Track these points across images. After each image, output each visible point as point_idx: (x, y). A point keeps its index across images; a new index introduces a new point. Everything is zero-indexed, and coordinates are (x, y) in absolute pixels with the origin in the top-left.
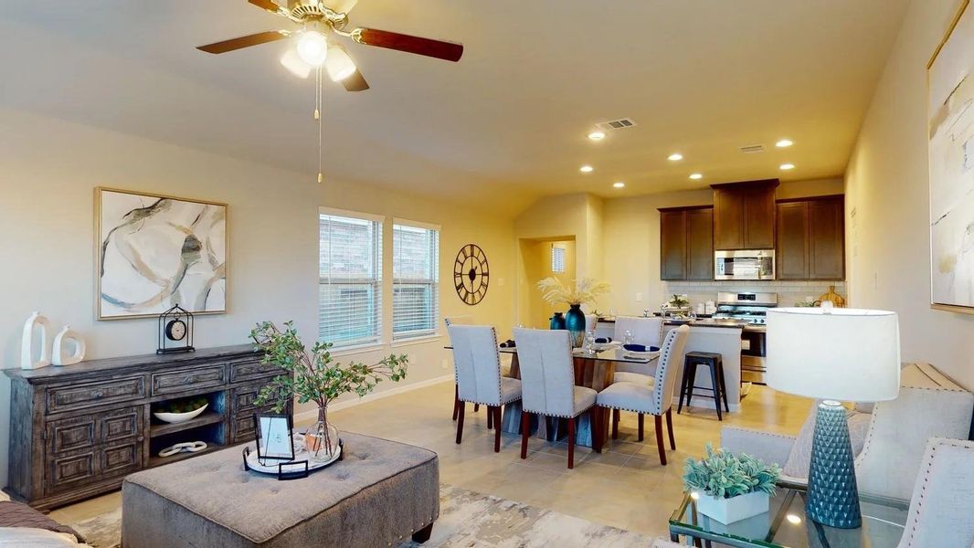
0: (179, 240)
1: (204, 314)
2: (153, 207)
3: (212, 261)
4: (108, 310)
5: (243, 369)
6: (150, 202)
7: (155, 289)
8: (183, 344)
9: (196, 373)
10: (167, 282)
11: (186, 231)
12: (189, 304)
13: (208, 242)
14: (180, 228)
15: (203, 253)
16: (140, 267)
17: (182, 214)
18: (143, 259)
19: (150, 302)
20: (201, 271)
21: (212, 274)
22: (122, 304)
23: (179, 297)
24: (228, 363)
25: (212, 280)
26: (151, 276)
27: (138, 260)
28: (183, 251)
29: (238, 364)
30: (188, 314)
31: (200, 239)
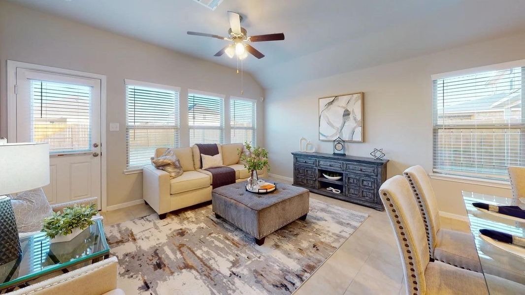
0: (342, 112)
1: (351, 142)
2: (333, 101)
3: (355, 119)
4: (322, 138)
5: (351, 167)
6: (332, 99)
7: (334, 131)
8: (342, 152)
9: (332, 163)
10: (338, 128)
11: (344, 108)
12: (346, 137)
13: (353, 111)
14: (342, 107)
15: (351, 116)
16: (330, 124)
17: (343, 101)
18: (330, 121)
19: (332, 136)
20: (351, 123)
21: (355, 125)
22: (325, 136)
23: (342, 134)
24: (344, 162)
25: (355, 127)
26: (332, 126)
27: (329, 120)
28: (344, 116)
29: (349, 164)
30: (344, 141)
31: (349, 110)
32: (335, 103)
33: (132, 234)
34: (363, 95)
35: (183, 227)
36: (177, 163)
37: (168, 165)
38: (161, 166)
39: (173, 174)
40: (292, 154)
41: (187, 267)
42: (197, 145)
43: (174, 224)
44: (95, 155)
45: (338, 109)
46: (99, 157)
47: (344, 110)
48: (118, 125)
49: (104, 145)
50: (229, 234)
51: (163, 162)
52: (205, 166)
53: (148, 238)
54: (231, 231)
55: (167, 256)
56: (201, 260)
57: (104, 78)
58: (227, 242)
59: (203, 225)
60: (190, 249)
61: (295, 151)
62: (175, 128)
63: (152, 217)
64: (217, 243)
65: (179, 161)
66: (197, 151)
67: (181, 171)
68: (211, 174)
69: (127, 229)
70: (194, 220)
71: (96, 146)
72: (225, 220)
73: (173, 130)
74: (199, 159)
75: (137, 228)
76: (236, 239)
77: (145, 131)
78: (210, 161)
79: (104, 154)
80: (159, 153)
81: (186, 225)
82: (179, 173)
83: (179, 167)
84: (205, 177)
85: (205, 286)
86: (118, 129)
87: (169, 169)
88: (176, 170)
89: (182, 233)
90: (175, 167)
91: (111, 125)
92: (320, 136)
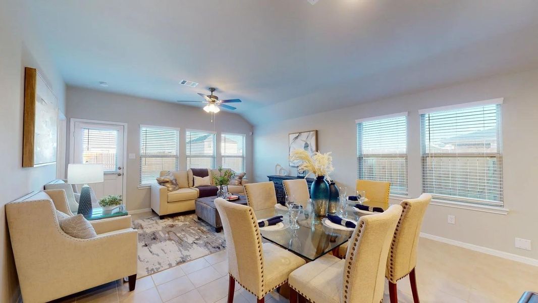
0: (303, 144)
6: (297, 135)
13: (310, 144)
14: (304, 141)
15: (309, 148)
31: (308, 143)
32: (299, 138)
33: (141, 226)
34: (317, 132)
35: (174, 224)
36: (174, 181)
37: (167, 182)
38: (162, 183)
39: (170, 189)
40: (268, 177)
41: (170, 239)
42: (192, 169)
43: (169, 222)
44: (119, 175)
45: (301, 142)
46: (121, 176)
47: (305, 143)
48: (134, 155)
49: (125, 168)
50: (202, 228)
51: (163, 180)
52: (196, 185)
53: (150, 228)
54: (203, 226)
55: (160, 236)
56: (179, 237)
57: (126, 125)
58: (199, 231)
59: (187, 223)
60: (174, 233)
61: (269, 175)
62: (176, 157)
63: (156, 218)
64: (191, 231)
65: (176, 180)
66: (191, 173)
67: (177, 187)
68: (198, 189)
69: (138, 223)
70: (183, 220)
71: (120, 168)
72: (203, 221)
73: (174, 159)
74: (192, 179)
75: (144, 223)
76: (205, 229)
77: (161, 159)
78: (200, 181)
79: (125, 174)
80: (162, 174)
81: (176, 222)
82: (175, 188)
83: (175, 184)
84: (195, 191)
85: (176, 247)
86: (134, 158)
87: (168, 185)
88: (172, 186)
89: (172, 226)
90: (172, 184)
91: (130, 155)
92: (290, 163)
